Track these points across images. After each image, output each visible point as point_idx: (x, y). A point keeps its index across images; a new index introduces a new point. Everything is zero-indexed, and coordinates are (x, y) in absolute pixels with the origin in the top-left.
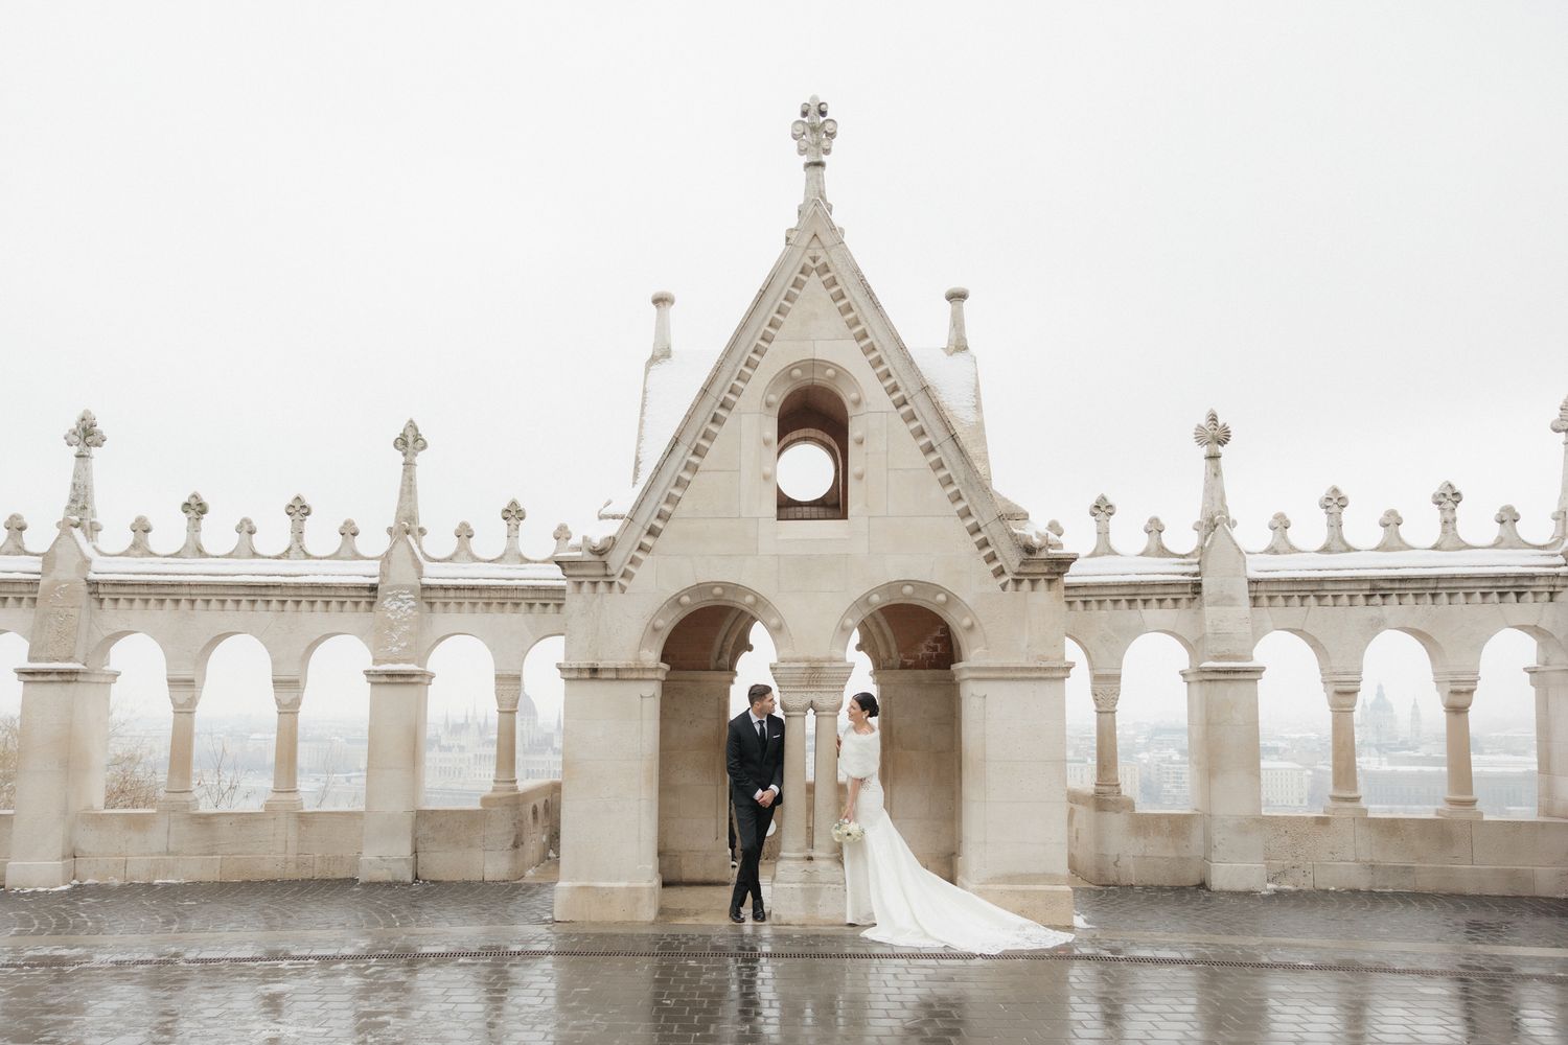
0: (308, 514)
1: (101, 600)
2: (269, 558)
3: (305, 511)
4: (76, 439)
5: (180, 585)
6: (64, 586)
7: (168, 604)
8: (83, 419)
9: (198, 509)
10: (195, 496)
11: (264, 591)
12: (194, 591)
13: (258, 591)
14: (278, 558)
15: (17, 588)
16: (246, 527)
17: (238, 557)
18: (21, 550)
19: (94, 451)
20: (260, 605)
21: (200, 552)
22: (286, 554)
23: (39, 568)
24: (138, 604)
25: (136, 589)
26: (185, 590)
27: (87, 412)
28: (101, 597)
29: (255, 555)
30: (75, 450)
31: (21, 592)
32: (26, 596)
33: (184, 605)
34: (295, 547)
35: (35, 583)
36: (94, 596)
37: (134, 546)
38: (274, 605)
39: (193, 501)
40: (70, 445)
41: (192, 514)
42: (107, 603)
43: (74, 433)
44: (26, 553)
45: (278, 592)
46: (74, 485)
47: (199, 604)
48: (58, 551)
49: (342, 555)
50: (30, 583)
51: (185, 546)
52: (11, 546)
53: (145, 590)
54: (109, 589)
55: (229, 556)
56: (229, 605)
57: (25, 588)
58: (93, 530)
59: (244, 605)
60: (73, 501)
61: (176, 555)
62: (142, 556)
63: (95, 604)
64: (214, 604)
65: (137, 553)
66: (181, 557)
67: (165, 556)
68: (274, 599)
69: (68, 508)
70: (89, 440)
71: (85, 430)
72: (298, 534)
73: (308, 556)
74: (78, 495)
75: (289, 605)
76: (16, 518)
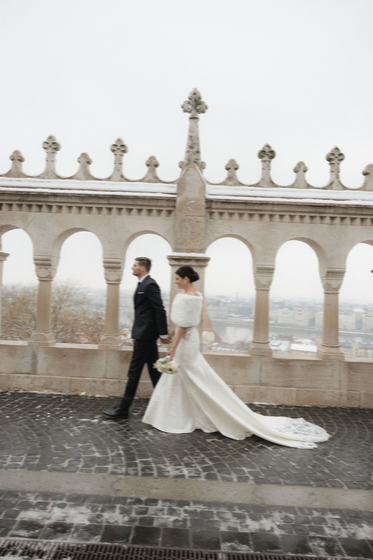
0: (342, 160)
1: (211, 214)
2: (319, 188)
3: (341, 158)
4: (190, 107)
6: (192, 202)
7: (256, 217)
8: (195, 94)
9: (270, 155)
10: (268, 146)
12: (275, 209)
14: (324, 188)
15: (160, 203)
16: (303, 168)
17: (298, 187)
18: (157, 180)
19: (200, 116)
20: (317, 220)
21: (272, 184)
22: (330, 186)
23: (174, 190)
24: (236, 216)
25: (237, 207)
26: (269, 208)
27: (195, 89)
28: (213, 211)
29: (309, 186)
30: (188, 115)
31: (162, 206)
32: (164, 209)
33: (267, 218)
34: (336, 181)
35: (173, 201)
36: (209, 210)
37: (230, 178)
38: (328, 220)
39: (267, 149)
40: (185, 111)
41: (266, 158)
42: (216, 216)
43: (189, 103)
44: (161, 182)
46: (191, 137)
47: (277, 218)
48: (187, 179)
49: (368, 188)
50: (168, 200)
51: (263, 179)
52: (151, 177)
53: (242, 207)
54: (219, 206)
55: (292, 186)
56: (297, 219)
57: (164, 203)
58: (202, 166)
59: (307, 219)
60: (191, 147)
61: (257, 185)
62: (235, 185)
63: (208, 216)
64: (287, 218)
65: (231, 183)
66: (260, 187)
67: (250, 185)
68: (328, 216)
69: (188, 152)
70: (198, 107)
71: (196, 101)
72: (336, 172)
73: (345, 188)
74: (194, 143)
75: (338, 221)
76: (152, 158)
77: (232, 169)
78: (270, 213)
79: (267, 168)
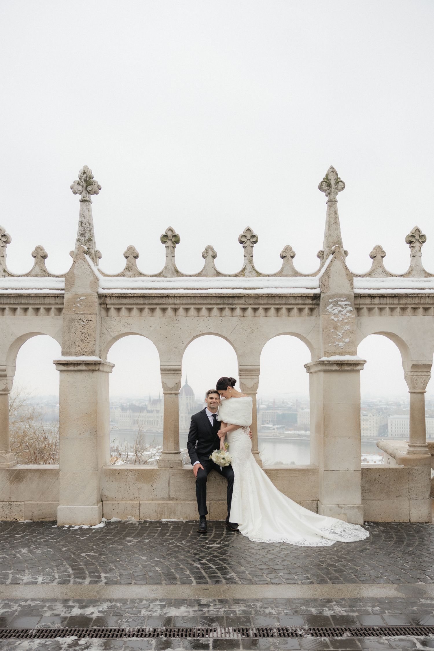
0: (256, 242)
1: (108, 310)
2: (229, 276)
3: (255, 240)
4: (80, 188)
5: (168, 296)
6: (82, 298)
7: (158, 312)
8: (84, 173)
9: (173, 239)
10: (171, 230)
11: (231, 301)
12: (178, 302)
13: (226, 301)
14: (236, 276)
15: (47, 301)
16: (211, 253)
17: (206, 276)
18: (45, 273)
19: (93, 197)
20: (227, 312)
21: (177, 273)
22: (242, 273)
23: (62, 285)
24: (135, 312)
25: (135, 301)
26: (171, 301)
27: (86, 167)
28: (108, 307)
29: (218, 274)
30: (79, 197)
31: (50, 304)
32: (53, 307)
33: (170, 312)
34: (249, 267)
35: (62, 296)
36: (103, 306)
37: (128, 268)
38: (238, 312)
39: (170, 234)
40: (75, 193)
41: (169, 243)
42: (113, 312)
43: (78, 184)
44: (50, 275)
45: (241, 301)
46: (82, 222)
47: (181, 312)
48: (76, 271)
49: (284, 273)
50: (56, 296)
51: (166, 268)
52: (38, 270)
53: (141, 301)
54: (114, 301)
55: (199, 275)
56: (204, 312)
57: (52, 301)
58: (97, 256)
59: (215, 312)
60: (82, 235)
61: (160, 275)
62: (134, 276)
63: (103, 313)
64: (192, 312)
65: (130, 274)
66: (163, 276)
67: (151, 276)
68: (238, 307)
69: (78, 240)
70: (89, 188)
71: (86, 181)
72: (249, 257)
73: (259, 274)
74: (85, 230)
75: (250, 312)
76: (39, 249)
77: (131, 257)
78: (173, 306)
79: (171, 255)
